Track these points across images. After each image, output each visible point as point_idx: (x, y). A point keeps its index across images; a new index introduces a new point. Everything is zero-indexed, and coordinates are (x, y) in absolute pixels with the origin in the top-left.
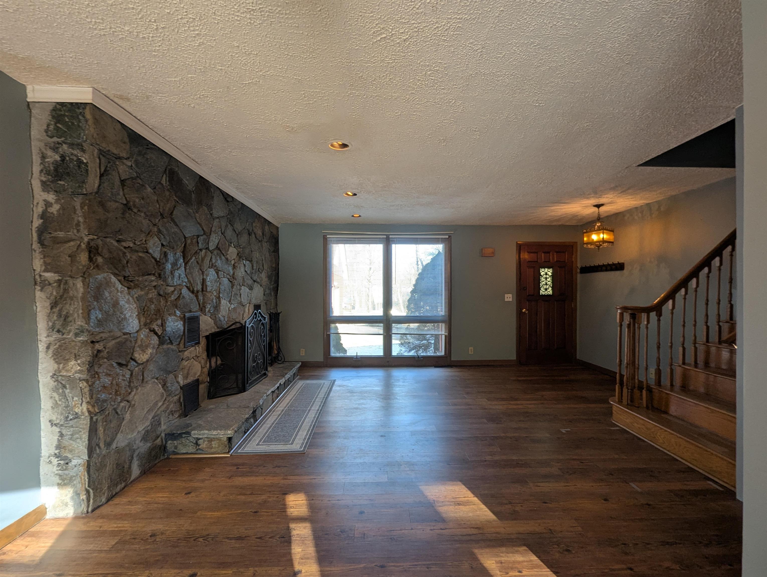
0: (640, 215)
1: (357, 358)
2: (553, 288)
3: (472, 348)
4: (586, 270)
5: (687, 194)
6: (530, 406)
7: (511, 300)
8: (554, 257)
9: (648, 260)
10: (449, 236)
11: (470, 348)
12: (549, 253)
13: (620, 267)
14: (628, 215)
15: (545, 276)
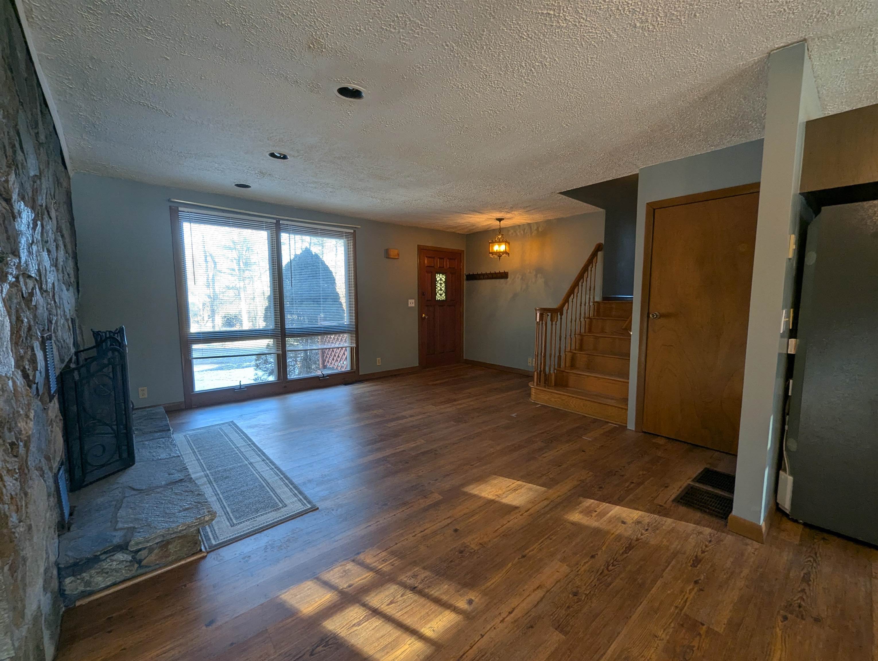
0: (522, 232)
1: (240, 388)
2: (446, 293)
3: (380, 358)
4: (472, 277)
5: (559, 220)
6: (472, 403)
7: (413, 305)
8: (447, 264)
9: (528, 271)
10: (354, 231)
11: (377, 359)
12: (443, 259)
13: (504, 276)
14: (512, 231)
15: (440, 282)
